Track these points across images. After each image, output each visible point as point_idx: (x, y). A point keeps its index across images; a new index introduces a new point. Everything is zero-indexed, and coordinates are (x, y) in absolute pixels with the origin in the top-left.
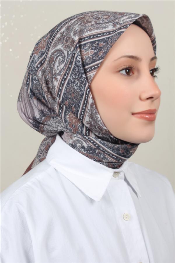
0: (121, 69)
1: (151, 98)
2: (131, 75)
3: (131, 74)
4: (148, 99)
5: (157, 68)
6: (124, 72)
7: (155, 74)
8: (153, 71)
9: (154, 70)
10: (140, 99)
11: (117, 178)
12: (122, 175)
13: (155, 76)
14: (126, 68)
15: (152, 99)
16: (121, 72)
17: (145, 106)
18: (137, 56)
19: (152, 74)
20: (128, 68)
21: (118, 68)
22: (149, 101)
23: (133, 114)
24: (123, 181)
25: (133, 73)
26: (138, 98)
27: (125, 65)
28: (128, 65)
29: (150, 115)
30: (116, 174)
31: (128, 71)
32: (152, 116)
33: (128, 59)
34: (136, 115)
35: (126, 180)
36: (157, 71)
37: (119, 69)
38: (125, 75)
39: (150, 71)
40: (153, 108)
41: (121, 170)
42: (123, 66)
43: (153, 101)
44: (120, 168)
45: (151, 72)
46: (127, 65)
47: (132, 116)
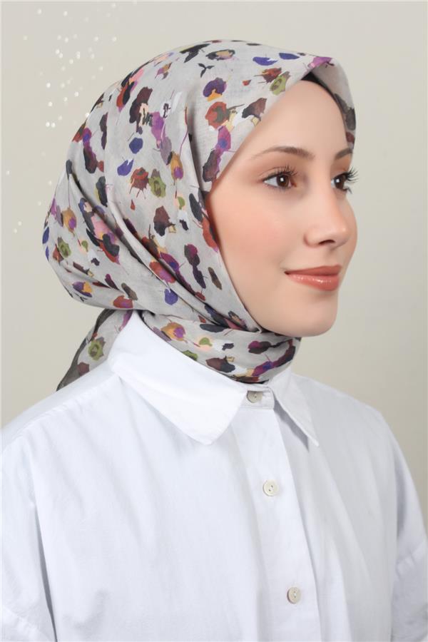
0: (266, 175)
1: (330, 241)
2: (290, 188)
3: (290, 185)
4: (322, 243)
5: (350, 173)
6: (273, 182)
7: (346, 184)
8: (342, 179)
9: (344, 177)
10: (306, 241)
11: (257, 404)
12: (268, 399)
13: (346, 190)
14: (277, 173)
15: (332, 245)
16: (266, 182)
17: (314, 258)
18: (303, 148)
19: (339, 186)
20: (281, 173)
21: (260, 175)
22: (324, 248)
23: (288, 273)
24: (272, 411)
25: (293, 184)
26: (300, 241)
27: (274, 168)
28: (282, 167)
29: (325, 278)
30: (256, 395)
31: (282, 180)
32: (330, 280)
33: (284, 154)
34: (295, 276)
35: (278, 408)
36: (350, 179)
37: (261, 177)
38: (276, 187)
39: (335, 179)
40: (332, 262)
41: (268, 387)
42: (270, 170)
43: (333, 250)
44: (265, 383)
45: (338, 181)
46: (278, 168)
47: (286, 276)
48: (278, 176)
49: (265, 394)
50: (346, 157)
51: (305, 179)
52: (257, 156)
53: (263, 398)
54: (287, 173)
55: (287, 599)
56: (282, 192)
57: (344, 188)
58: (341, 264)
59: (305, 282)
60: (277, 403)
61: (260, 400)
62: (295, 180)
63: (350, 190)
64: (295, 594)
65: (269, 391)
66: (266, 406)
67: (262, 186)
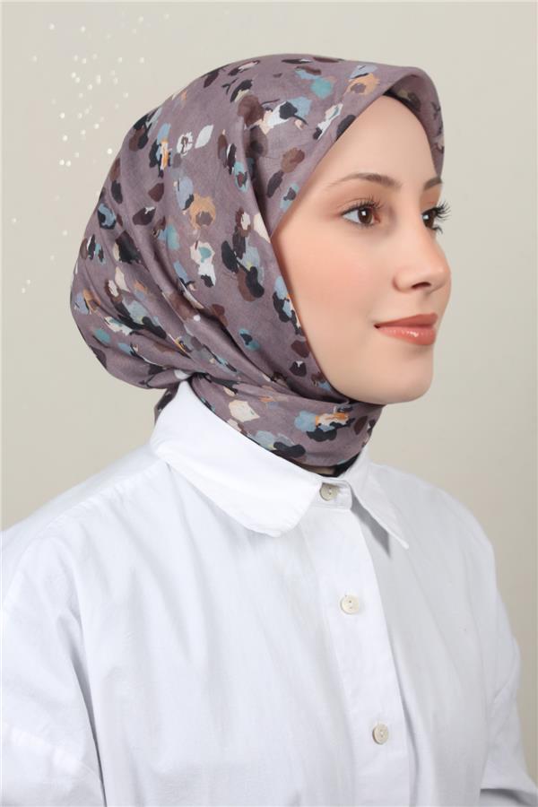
48: (360, 209)
49: (341, 490)
50: (435, 188)
51: (392, 213)
52: (334, 184)
53: (340, 495)
54: (370, 205)
55: (372, 738)
56: (365, 228)
57: (434, 227)
58: (437, 312)
59: (399, 336)
60: (355, 500)
61: (335, 498)
62: (379, 213)
63: (441, 230)
64: (382, 733)
65: (345, 486)
66: (342, 504)
67: (340, 222)
